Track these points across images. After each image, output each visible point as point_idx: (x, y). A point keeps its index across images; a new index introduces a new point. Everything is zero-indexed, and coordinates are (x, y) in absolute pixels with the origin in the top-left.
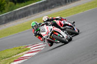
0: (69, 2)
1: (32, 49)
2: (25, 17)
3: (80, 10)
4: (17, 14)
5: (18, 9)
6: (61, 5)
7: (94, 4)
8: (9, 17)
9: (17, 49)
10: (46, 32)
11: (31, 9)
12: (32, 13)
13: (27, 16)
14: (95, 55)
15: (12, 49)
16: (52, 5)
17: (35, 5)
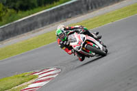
0: (92, 8)
1: (40, 76)
2: (31, 30)
3: (107, 20)
4: (19, 27)
5: (20, 20)
6: (81, 13)
7: (128, 11)
8: (7, 31)
9: (19, 77)
10: (78, 42)
11: (39, 19)
12: (41, 25)
13: (34, 29)
14: (129, 84)
15: (12, 77)
16: (68, 13)
17: (44, 13)
